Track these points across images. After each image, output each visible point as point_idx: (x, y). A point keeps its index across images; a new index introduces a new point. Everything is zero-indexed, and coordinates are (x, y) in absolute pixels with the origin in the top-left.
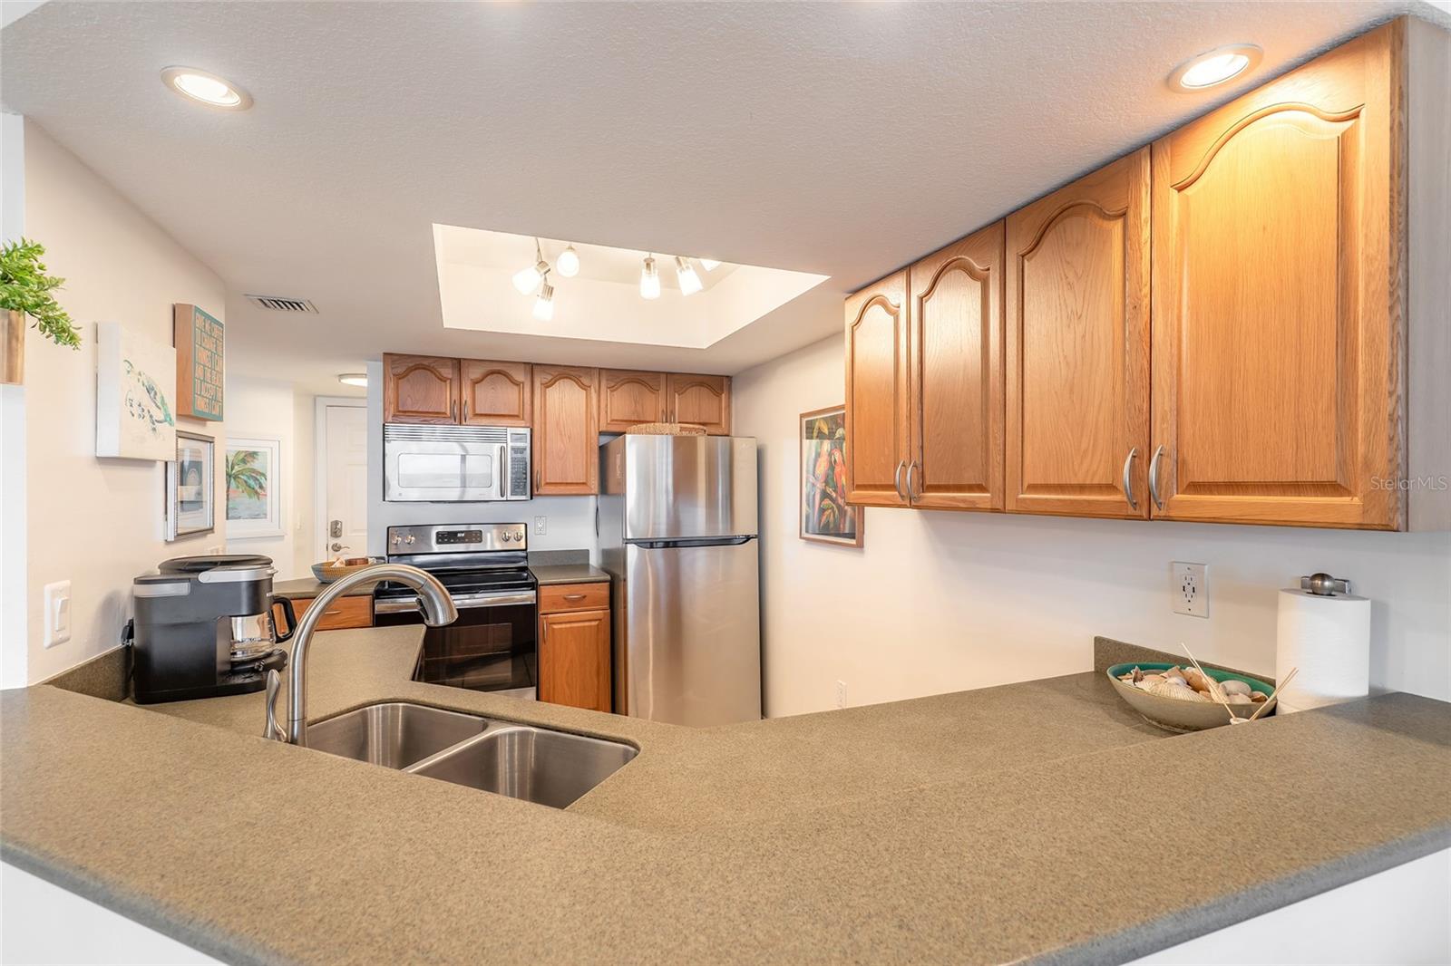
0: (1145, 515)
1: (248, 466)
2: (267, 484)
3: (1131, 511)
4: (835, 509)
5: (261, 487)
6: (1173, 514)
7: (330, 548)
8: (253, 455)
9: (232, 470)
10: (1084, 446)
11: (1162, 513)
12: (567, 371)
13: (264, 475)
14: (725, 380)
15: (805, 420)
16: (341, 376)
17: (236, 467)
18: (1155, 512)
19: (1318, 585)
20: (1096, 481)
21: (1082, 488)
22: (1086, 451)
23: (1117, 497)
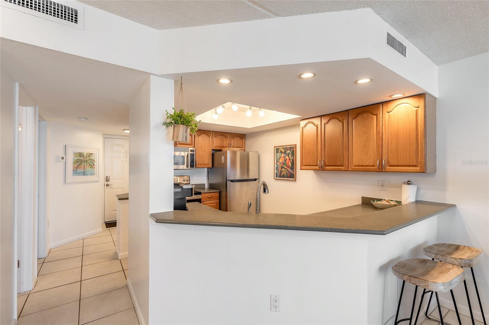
0: (381, 171)
1: (90, 158)
2: (95, 164)
3: (378, 170)
4: (286, 171)
5: (94, 165)
6: (387, 171)
7: (105, 185)
8: (91, 154)
9: (86, 159)
10: (368, 158)
11: (385, 170)
12: (204, 132)
13: (94, 161)
14: (244, 135)
15: (275, 148)
16: (124, 130)
17: (87, 158)
18: (383, 170)
19: (409, 183)
20: (370, 165)
21: (367, 166)
22: (368, 159)
23: (375, 168)
